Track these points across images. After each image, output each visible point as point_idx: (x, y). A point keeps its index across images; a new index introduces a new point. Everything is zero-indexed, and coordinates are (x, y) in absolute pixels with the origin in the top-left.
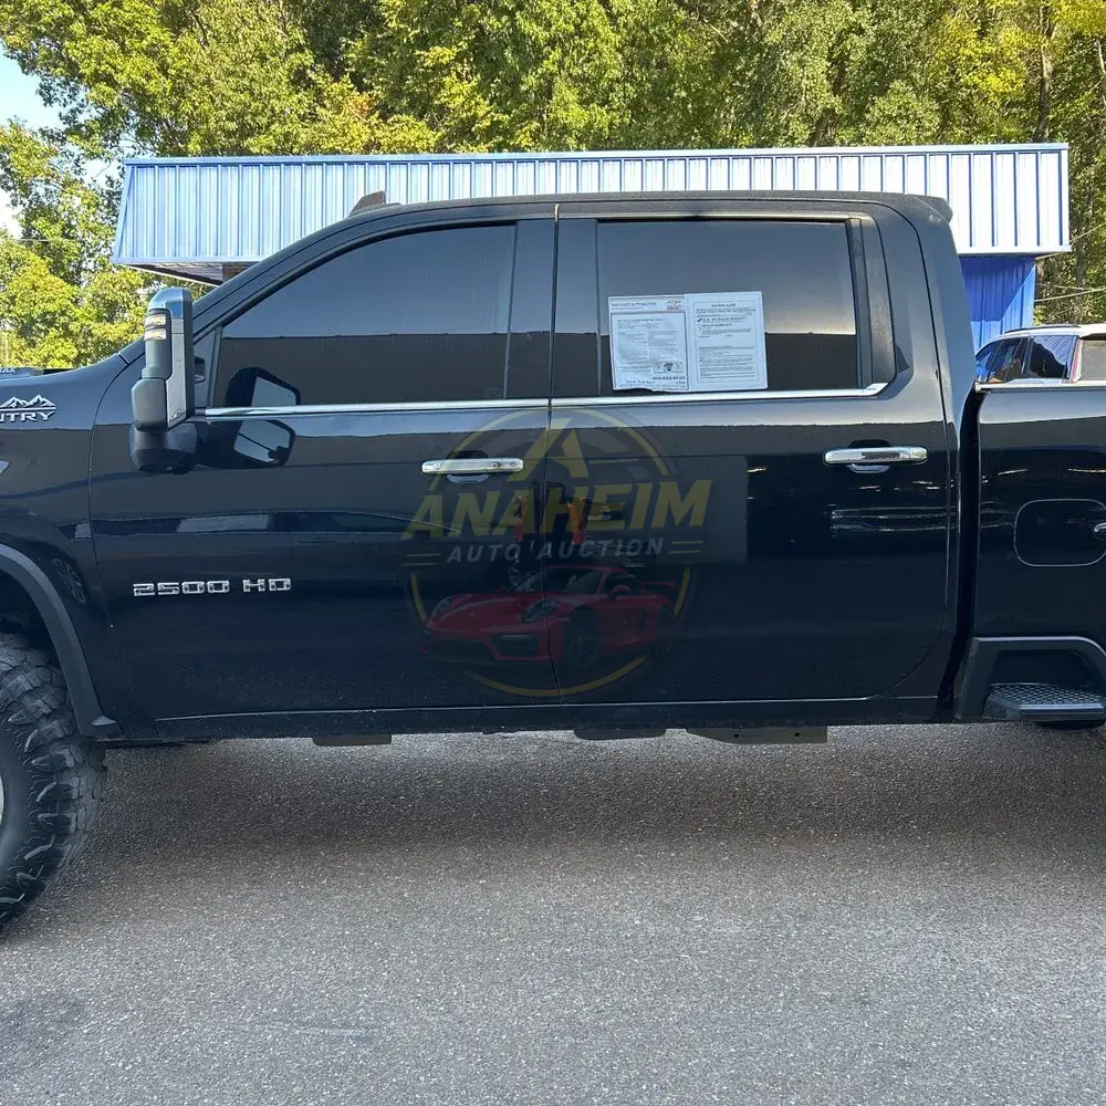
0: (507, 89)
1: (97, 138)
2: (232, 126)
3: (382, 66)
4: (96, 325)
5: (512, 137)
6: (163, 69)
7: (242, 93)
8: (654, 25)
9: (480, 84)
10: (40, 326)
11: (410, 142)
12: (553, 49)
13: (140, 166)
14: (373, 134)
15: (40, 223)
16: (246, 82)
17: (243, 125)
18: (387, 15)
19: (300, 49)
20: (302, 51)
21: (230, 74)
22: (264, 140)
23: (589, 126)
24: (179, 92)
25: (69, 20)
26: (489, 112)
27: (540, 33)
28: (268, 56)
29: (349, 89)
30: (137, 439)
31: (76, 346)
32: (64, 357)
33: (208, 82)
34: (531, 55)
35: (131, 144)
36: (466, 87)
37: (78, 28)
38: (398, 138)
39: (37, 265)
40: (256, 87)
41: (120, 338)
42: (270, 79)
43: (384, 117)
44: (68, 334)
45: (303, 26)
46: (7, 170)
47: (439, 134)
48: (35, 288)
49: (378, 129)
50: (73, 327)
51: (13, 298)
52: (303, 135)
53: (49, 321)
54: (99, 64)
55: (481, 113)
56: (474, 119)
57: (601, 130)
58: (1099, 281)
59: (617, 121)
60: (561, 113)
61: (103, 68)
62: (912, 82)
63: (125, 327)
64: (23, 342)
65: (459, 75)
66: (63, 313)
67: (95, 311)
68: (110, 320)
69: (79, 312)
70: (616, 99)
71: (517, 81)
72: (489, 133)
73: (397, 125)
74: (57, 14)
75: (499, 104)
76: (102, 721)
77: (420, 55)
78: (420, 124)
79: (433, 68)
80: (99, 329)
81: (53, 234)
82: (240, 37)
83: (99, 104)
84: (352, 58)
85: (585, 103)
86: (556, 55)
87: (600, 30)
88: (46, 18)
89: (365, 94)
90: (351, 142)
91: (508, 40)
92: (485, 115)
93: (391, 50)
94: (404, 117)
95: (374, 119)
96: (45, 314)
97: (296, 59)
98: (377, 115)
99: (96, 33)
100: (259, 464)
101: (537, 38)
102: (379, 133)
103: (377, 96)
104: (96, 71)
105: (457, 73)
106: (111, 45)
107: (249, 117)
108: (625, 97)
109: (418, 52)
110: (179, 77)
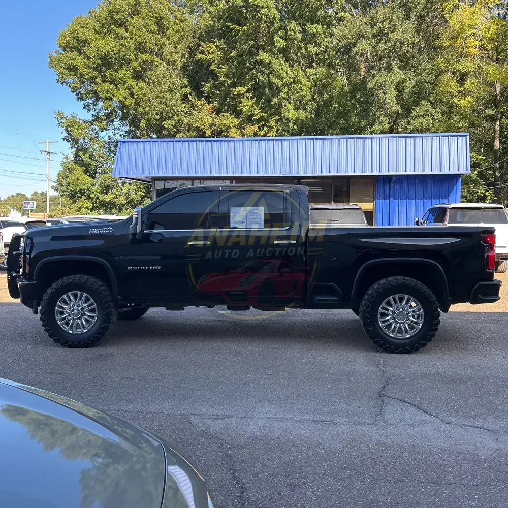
0: (267, 104)
1: (105, 122)
2: (158, 117)
3: (217, 94)
4: (101, 195)
5: (268, 122)
6: (132, 95)
7: (162, 104)
8: (324, 79)
9: (256, 101)
10: (79, 195)
11: (228, 124)
12: (285, 88)
13: (124, 142)
14: (213, 120)
15: (81, 154)
16: (164, 100)
17: (162, 117)
18: (219, 75)
19: (186, 86)
20: (187, 87)
21: (157, 97)
22: (170, 122)
23: (298, 118)
24: (137, 104)
25: (96, 77)
26: (259, 113)
27: (280, 83)
28: (173, 90)
29: (204, 103)
30: (130, 236)
31: (92, 203)
32: (87, 208)
33: (149, 100)
34: (276, 91)
35: (118, 123)
36: (250, 102)
37: (99, 80)
38: (222, 123)
39: (79, 170)
40: (168, 102)
41: (110, 200)
42: (173, 99)
43: (218, 114)
44: (89, 198)
45: (187, 78)
46: (69, 134)
47: (240, 120)
48: (78, 180)
49: (215, 119)
50: (92, 195)
51: (69, 184)
52: (186, 121)
53: (82, 192)
54: (107, 94)
56: (253, 115)
57: (303, 120)
58: (506, 181)
59: (309, 117)
60: (286, 114)
61: (109, 95)
62: (429, 101)
63: (112, 196)
64: (72, 201)
66: (88, 190)
67: (100, 189)
68: (106, 193)
69: (94, 189)
70: (309, 108)
71: (270, 101)
73: (223, 117)
74: (91, 75)
75: (263, 109)
76: (119, 297)
78: (232, 117)
79: (237, 95)
80: (102, 197)
81: (86, 158)
82: (162, 83)
83: (106, 109)
84: (206, 90)
85: (297, 109)
86: (285, 90)
87: (302, 81)
88: (87, 77)
89: (211, 105)
90: (204, 124)
91: (266, 85)
92: (257, 114)
93: (221, 88)
94: (226, 114)
95: (214, 115)
96: (81, 190)
97: (184, 90)
98: (215, 113)
99: (107, 82)
100: (156, 243)
101: (278, 84)
102: (216, 121)
103: (215, 106)
104: (106, 96)
105: (247, 97)
106: (112, 86)
107: (165, 114)
108: (312, 107)
109: (231, 89)
110: (137, 98)
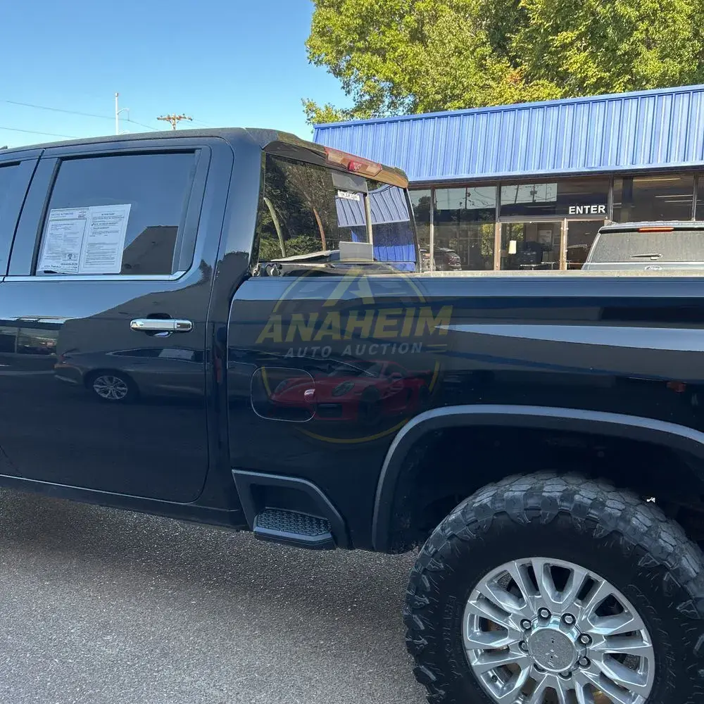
0: (610, 55)
2: (439, 97)
7: (445, 76)
9: (591, 53)
11: (542, 97)
12: (642, 22)
14: (521, 94)
17: (445, 96)
18: (531, 15)
19: (483, 44)
20: (485, 46)
26: (595, 72)
28: (463, 51)
29: (507, 67)
34: (626, 29)
36: (582, 56)
38: (535, 96)
40: (453, 71)
42: (463, 66)
43: (528, 82)
45: (486, 30)
47: (564, 90)
49: (524, 90)
52: (479, 99)
54: (369, 70)
55: (590, 74)
56: (586, 78)
59: (687, 69)
61: (371, 72)
65: (578, 49)
70: (686, 53)
71: (615, 49)
72: (596, 87)
73: (536, 87)
75: (604, 65)
77: (553, 40)
78: (551, 85)
79: (561, 46)
84: (513, 47)
85: (663, 58)
86: (644, 26)
89: (518, 69)
90: (506, 100)
91: (610, 21)
92: (593, 74)
93: (535, 38)
94: (541, 82)
95: (522, 85)
97: (480, 51)
98: (524, 81)
101: (630, 17)
102: (524, 94)
103: (525, 69)
104: (367, 74)
106: (376, 58)
107: (449, 90)
108: (693, 51)
109: (551, 38)
